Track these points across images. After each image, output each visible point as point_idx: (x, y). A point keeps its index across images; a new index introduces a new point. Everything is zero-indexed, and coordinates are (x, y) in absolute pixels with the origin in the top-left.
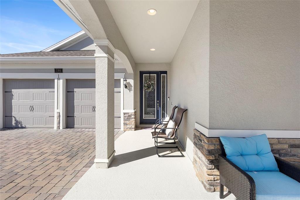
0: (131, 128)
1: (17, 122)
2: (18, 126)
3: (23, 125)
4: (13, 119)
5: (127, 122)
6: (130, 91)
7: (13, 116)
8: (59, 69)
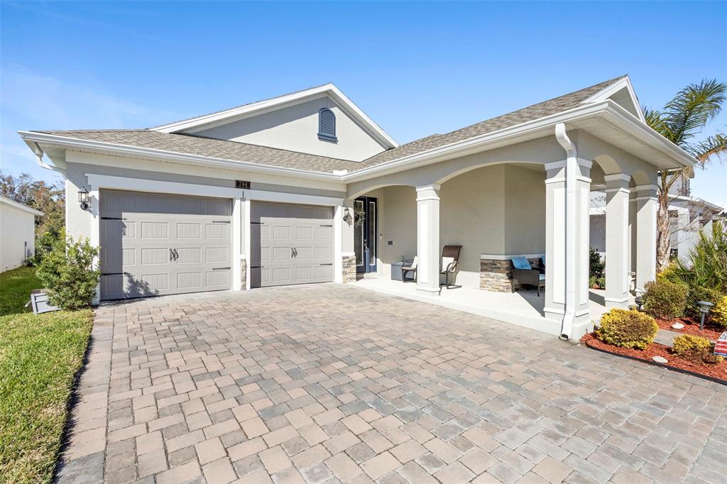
0: (351, 279)
1: (134, 285)
2: (139, 293)
3: (153, 291)
4: (125, 279)
5: (348, 270)
6: (349, 224)
7: (125, 273)
8: (245, 182)
